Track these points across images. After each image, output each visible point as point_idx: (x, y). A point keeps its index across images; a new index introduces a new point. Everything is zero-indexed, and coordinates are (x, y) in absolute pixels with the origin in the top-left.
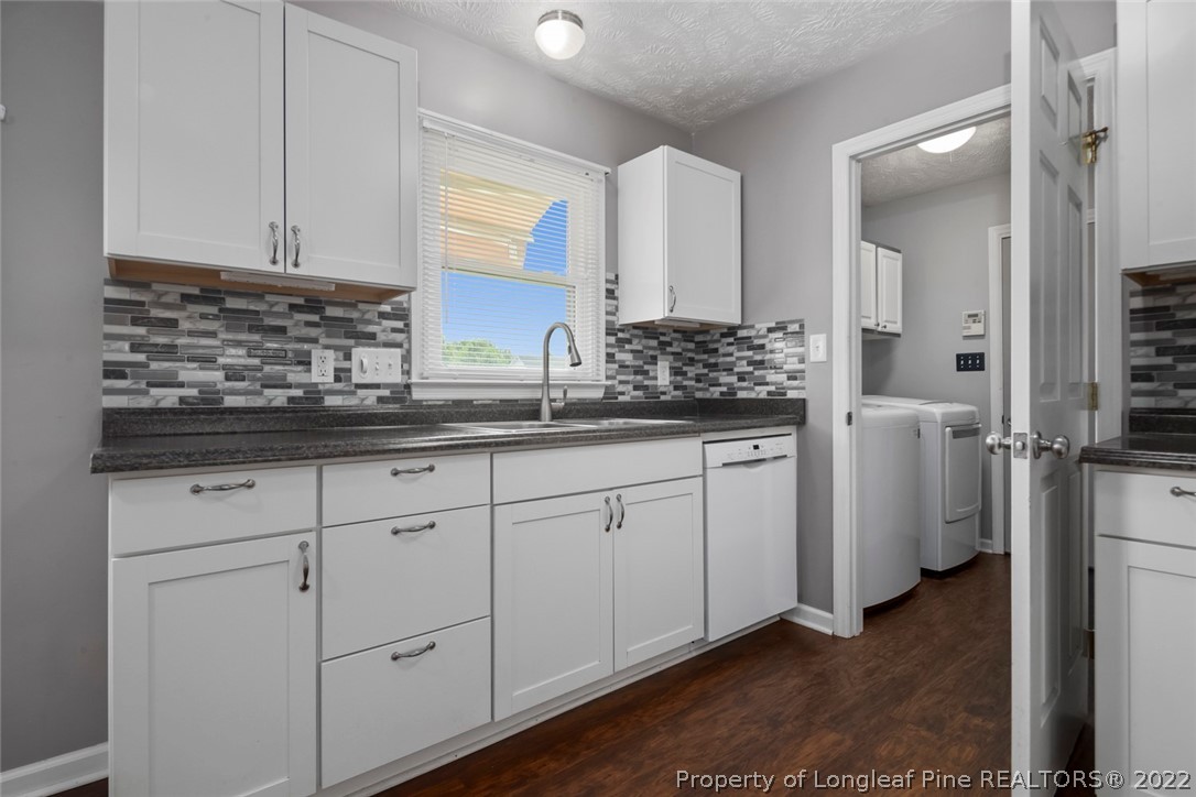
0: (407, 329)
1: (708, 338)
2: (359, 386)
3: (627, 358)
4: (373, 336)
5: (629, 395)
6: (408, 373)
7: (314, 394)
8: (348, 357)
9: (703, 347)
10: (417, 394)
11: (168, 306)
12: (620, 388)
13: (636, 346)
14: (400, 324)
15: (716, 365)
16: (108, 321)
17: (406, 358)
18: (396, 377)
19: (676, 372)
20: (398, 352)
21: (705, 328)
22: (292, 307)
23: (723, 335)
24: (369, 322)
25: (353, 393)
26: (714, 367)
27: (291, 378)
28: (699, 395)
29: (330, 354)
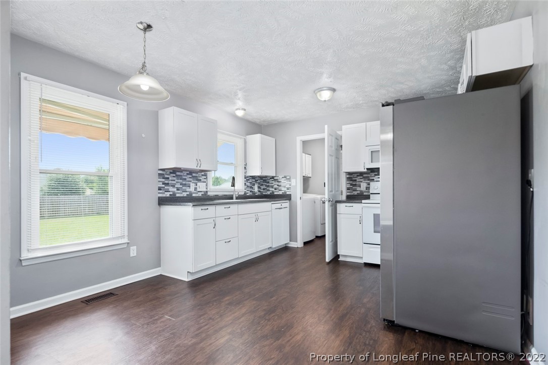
0: (206, 178)
1: (266, 179)
2: (199, 192)
3: (248, 184)
4: (200, 180)
5: (249, 194)
6: (207, 188)
7: (191, 193)
8: (196, 185)
9: (265, 181)
10: (209, 193)
11: (168, 175)
12: (247, 192)
13: (250, 181)
14: (205, 177)
15: (269, 186)
16: (159, 178)
17: (206, 185)
18: (205, 190)
19: (259, 187)
20: (205, 184)
21: (266, 177)
22: (187, 174)
23: (271, 178)
24: (200, 177)
25: (197, 193)
26: (268, 186)
27: (187, 190)
28: (264, 193)
29: (193, 184)
